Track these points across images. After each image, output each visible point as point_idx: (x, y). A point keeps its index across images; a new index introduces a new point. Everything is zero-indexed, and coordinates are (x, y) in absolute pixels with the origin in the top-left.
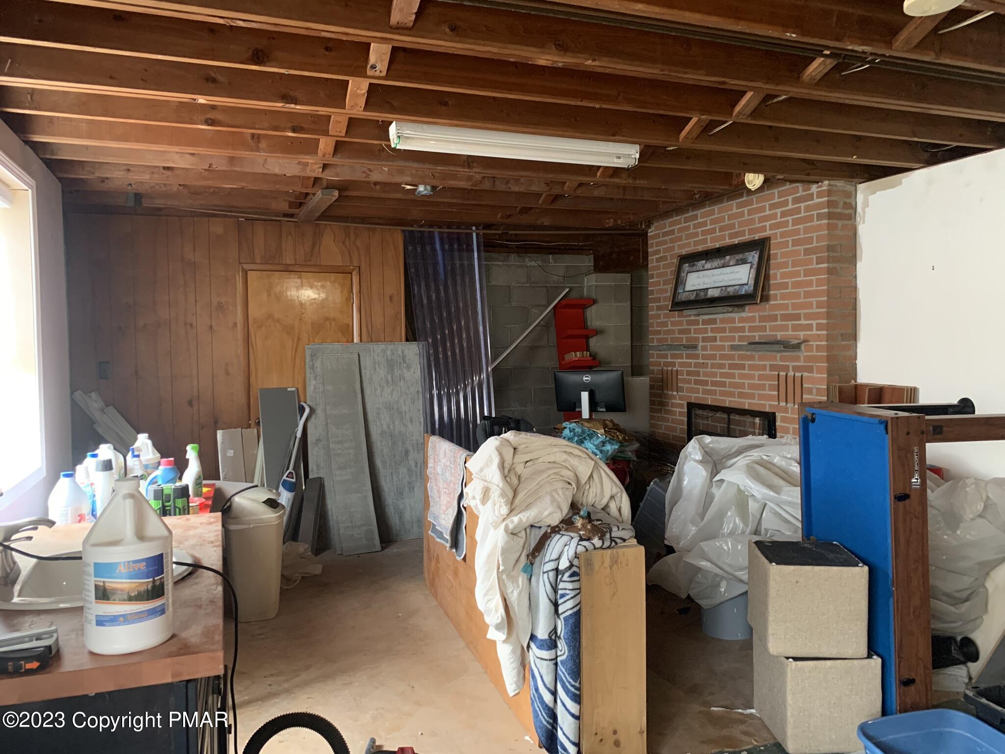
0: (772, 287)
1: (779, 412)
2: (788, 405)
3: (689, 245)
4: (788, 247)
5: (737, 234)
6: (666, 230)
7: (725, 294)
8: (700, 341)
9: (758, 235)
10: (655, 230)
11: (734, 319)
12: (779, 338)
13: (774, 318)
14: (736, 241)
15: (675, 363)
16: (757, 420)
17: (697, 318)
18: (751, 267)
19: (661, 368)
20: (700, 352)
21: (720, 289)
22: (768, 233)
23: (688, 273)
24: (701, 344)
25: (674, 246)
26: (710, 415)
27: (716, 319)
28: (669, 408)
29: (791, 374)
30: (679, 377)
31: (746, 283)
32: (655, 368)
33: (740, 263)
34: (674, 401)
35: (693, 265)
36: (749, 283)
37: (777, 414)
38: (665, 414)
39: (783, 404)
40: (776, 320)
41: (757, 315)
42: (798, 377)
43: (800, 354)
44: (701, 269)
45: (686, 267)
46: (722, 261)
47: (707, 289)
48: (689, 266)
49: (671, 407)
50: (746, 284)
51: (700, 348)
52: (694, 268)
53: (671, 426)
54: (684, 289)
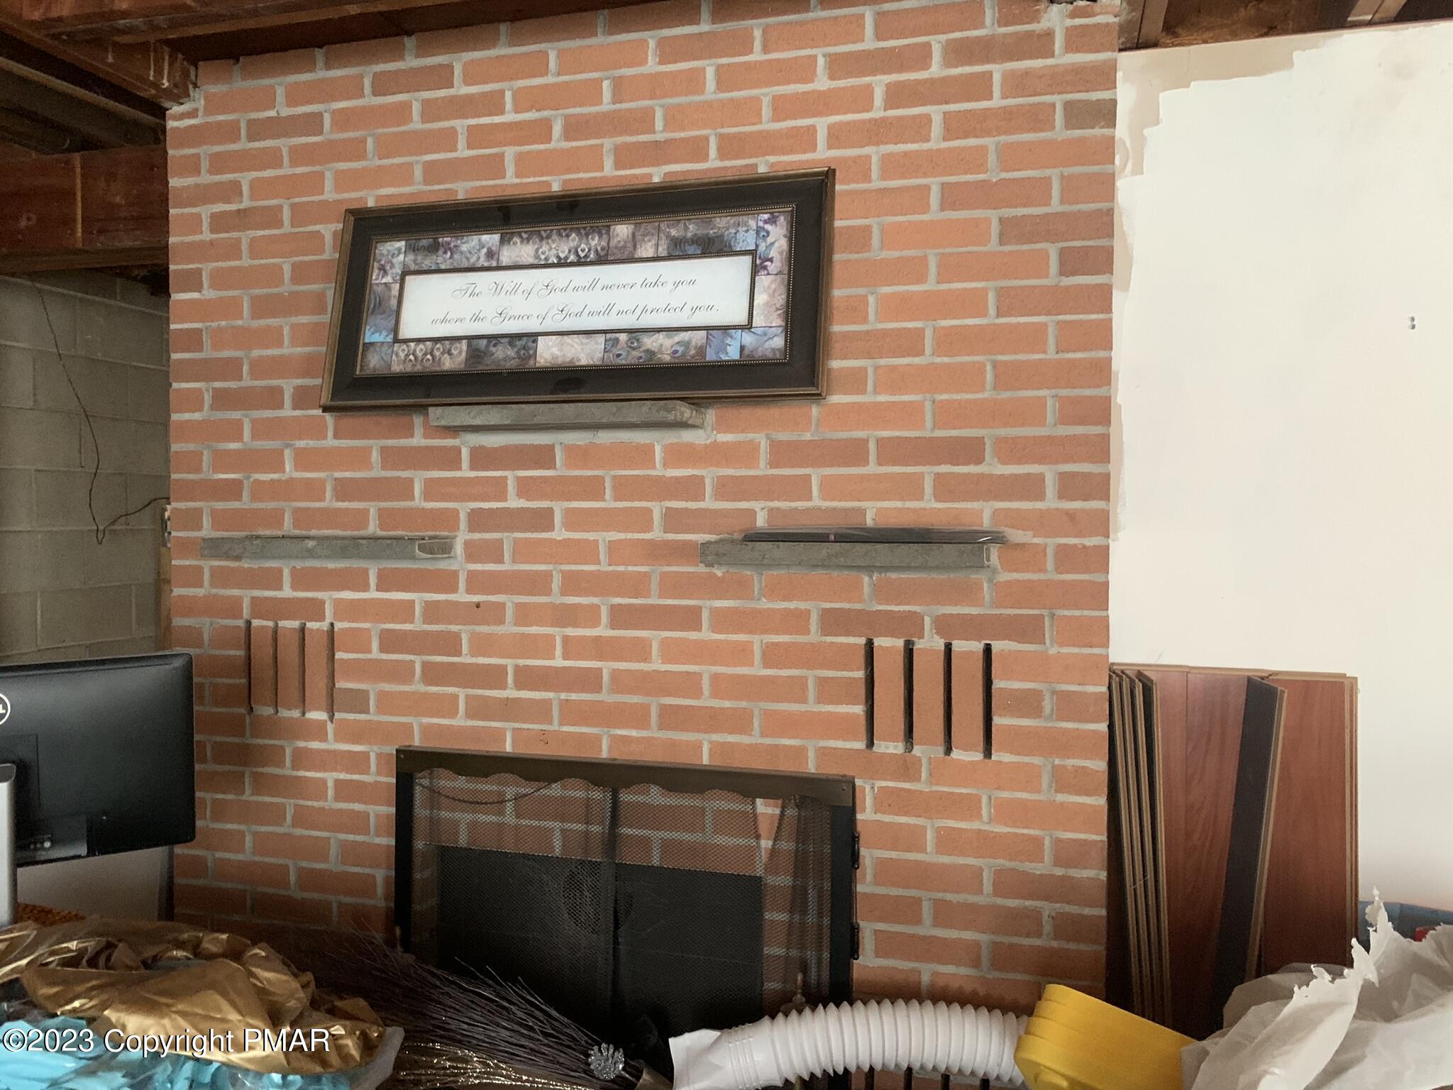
0: (837, 347)
1: (873, 775)
2: (917, 750)
3: (404, 174)
4: (925, 209)
5: (658, 152)
6: (273, 113)
7: (629, 358)
8: (463, 524)
9: (772, 159)
10: (208, 112)
11: (650, 449)
12: (869, 522)
13: (854, 452)
14: (657, 175)
15: (322, 602)
16: (766, 809)
17: (449, 442)
18: (755, 270)
19: (241, 623)
20: (458, 562)
21: (601, 339)
22: (820, 155)
23: (406, 273)
24: (462, 537)
25: (321, 175)
26: (510, 792)
27: (551, 448)
28: (287, 771)
29: (929, 643)
30: (338, 655)
31: (742, 318)
32: (206, 625)
33: (691, 250)
34: (315, 745)
35: (434, 248)
36: (757, 321)
37: (858, 782)
38: (257, 791)
39: (890, 747)
40: (862, 460)
41: (761, 439)
42: (968, 655)
43: (981, 577)
44: (483, 262)
45: (393, 252)
46: (595, 241)
47: (534, 336)
48: (411, 248)
49: (294, 767)
50: (742, 328)
51: (459, 548)
52: (443, 260)
53: (289, 835)
54: (396, 330)
